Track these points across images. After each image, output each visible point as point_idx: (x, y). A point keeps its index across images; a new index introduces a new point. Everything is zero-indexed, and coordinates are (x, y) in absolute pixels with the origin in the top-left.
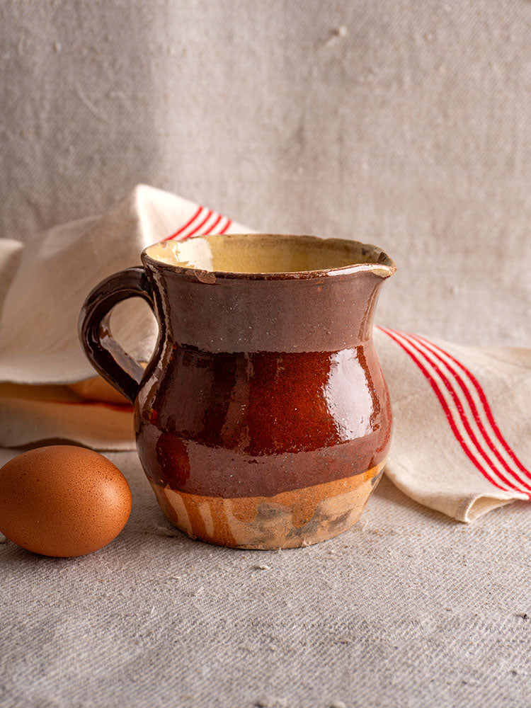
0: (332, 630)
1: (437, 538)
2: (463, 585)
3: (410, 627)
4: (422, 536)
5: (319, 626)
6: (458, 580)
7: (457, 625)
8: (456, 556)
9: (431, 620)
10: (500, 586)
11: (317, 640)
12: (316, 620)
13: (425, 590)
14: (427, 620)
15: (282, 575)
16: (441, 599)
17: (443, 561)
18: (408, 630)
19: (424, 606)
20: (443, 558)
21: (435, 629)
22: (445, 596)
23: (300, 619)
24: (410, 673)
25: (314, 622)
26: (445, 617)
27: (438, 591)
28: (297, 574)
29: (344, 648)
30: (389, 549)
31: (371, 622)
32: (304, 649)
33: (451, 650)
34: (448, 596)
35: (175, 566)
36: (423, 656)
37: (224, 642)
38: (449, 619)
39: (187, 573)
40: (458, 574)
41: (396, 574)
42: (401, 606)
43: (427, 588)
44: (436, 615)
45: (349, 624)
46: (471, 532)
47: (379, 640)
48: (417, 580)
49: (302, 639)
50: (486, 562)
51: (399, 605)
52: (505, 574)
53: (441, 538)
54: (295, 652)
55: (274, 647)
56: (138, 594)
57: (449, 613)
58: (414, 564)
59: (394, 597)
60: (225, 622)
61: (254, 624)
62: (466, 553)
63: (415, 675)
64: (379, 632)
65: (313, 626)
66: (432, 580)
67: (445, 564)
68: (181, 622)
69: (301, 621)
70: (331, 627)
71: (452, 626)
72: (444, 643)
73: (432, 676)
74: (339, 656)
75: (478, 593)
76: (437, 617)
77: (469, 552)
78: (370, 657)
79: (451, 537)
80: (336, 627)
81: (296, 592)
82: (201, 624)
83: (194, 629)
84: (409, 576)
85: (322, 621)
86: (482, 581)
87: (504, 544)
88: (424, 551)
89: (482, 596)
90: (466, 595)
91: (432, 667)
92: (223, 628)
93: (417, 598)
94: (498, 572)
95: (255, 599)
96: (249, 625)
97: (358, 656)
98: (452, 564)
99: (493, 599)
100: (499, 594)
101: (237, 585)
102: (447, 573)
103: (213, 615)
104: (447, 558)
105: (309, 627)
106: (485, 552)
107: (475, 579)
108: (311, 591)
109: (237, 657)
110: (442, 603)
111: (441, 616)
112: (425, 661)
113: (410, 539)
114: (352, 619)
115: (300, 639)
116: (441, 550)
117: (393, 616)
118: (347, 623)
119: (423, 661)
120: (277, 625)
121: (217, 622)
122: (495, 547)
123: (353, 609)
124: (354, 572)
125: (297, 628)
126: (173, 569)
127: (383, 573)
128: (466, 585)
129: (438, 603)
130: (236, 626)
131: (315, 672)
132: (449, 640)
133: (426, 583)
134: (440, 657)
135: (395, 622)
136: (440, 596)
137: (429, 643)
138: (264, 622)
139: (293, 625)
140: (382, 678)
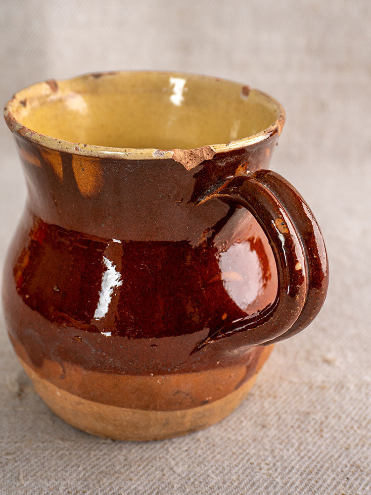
2: (319, 466)
6: (313, 458)
8: (312, 423)
10: (358, 467)
13: (276, 474)
16: (292, 489)
17: (298, 431)
20: (299, 427)
22: (297, 483)
27: (290, 475)
30: (242, 419)
34: (301, 482)
40: (314, 449)
41: (248, 451)
43: (279, 470)
46: (331, 387)
48: (270, 459)
50: (345, 431)
52: (365, 449)
58: (267, 436)
62: (323, 419)
66: (285, 458)
67: (300, 435)
75: (334, 479)
77: (327, 418)
81: (136, 478)
84: (261, 453)
86: (339, 460)
87: (364, 404)
88: (280, 418)
89: (338, 483)
90: (320, 482)
93: (267, 488)
94: (357, 445)
98: (308, 435)
99: (350, 487)
100: (356, 479)
102: (302, 448)
106: (344, 416)
107: (332, 457)
108: (152, 477)
116: (297, 416)
122: (354, 409)
124: (202, 449)
127: (234, 450)
128: (322, 467)
133: (279, 464)
136: (293, 483)
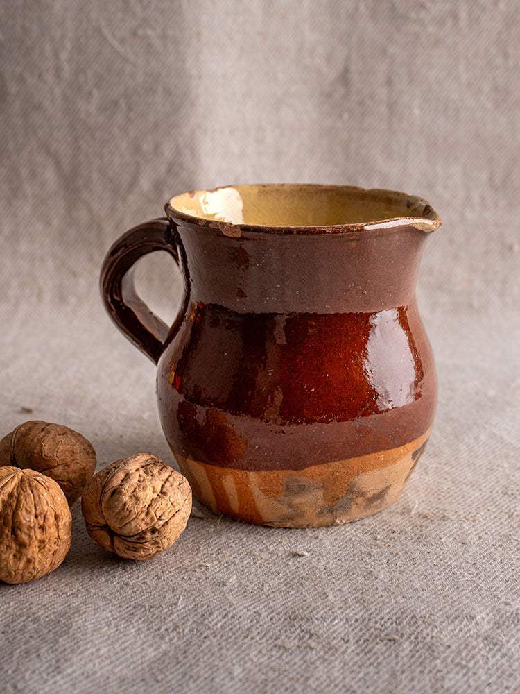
0: (378, 626)
1: (494, 523)
3: (464, 623)
4: (477, 522)
5: (363, 620)
7: (516, 621)
9: (488, 615)
11: (361, 637)
12: (360, 614)
13: (481, 581)
14: (483, 615)
15: (323, 563)
16: (498, 592)
17: (500, 549)
18: (462, 626)
19: (480, 599)
20: (500, 546)
21: (491, 625)
22: (503, 587)
23: (342, 613)
24: (465, 675)
25: (358, 617)
26: (503, 612)
27: (495, 582)
28: (340, 562)
29: (390, 647)
30: (441, 535)
31: (421, 617)
32: (347, 647)
33: (509, 649)
34: (506, 588)
35: (205, 552)
36: (479, 656)
37: (258, 639)
38: (508, 614)
39: (218, 559)
41: (449, 563)
42: (455, 599)
43: (483, 579)
44: (493, 609)
45: (397, 619)
47: (430, 637)
48: (472, 570)
49: (345, 635)
51: (451, 598)
53: (498, 523)
54: (337, 650)
55: (313, 644)
56: (164, 583)
57: (508, 608)
58: (468, 552)
59: (447, 588)
60: (260, 615)
61: (292, 617)
63: (469, 678)
64: (430, 628)
65: (357, 620)
66: (489, 569)
67: (503, 552)
68: (211, 614)
69: (344, 615)
70: (376, 622)
71: (511, 622)
72: (501, 641)
73: (489, 679)
74: (386, 655)
76: (495, 612)
78: (420, 656)
79: (509, 522)
80: (383, 622)
81: (338, 582)
82: (233, 617)
83: (225, 623)
84: (463, 565)
85: (366, 615)
88: (480, 538)
91: (489, 669)
92: (257, 622)
93: (471, 590)
95: (293, 589)
96: (285, 619)
97: (407, 655)
98: (511, 552)
101: (273, 573)
102: (505, 562)
103: (246, 607)
104: (505, 545)
105: (353, 622)
108: (354, 581)
109: (272, 656)
110: (499, 596)
111: (499, 611)
112: (481, 662)
113: (464, 525)
114: (399, 613)
115: (342, 635)
116: (499, 537)
117: (446, 610)
118: (394, 618)
119: (478, 662)
120: (317, 619)
121: (250, 616)
123: (401, 602)
124: (402, 561)
125: (338, 622)
126: (203, 555)
127: (435, 562)
129: (495, 596)
130: (271, 619)
131: (359, 672)
132: (507, 638)
133: (482, 574)
134: (498, 657)
135: (448, 618)
136: (498, 588)
137: (486, 642)
138: (302, 616)
139: (334, 619)
140: (433, 681)
